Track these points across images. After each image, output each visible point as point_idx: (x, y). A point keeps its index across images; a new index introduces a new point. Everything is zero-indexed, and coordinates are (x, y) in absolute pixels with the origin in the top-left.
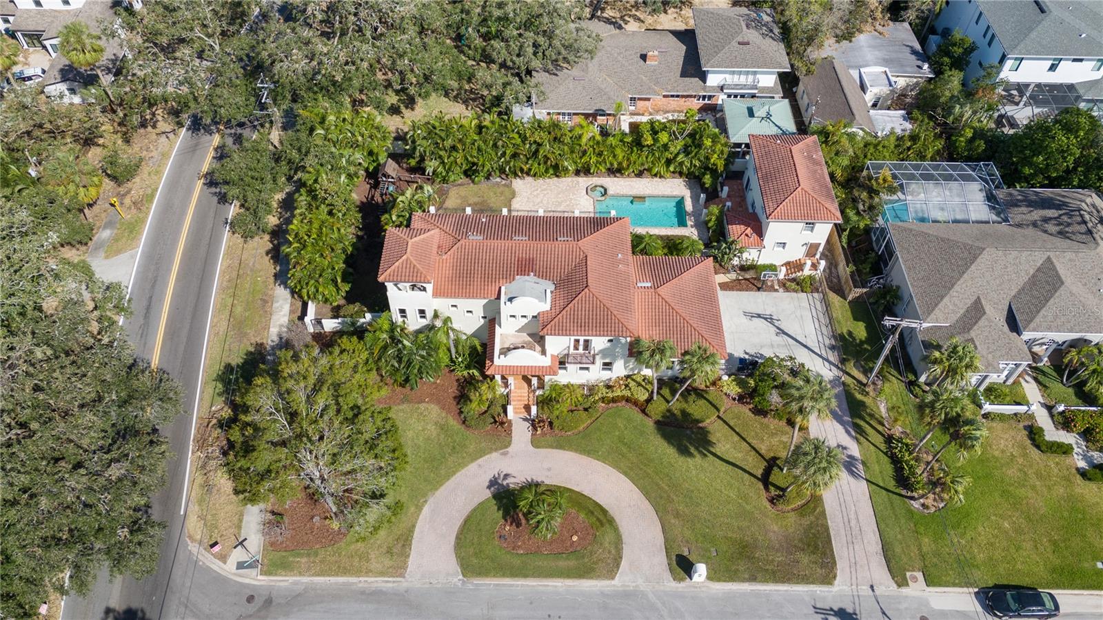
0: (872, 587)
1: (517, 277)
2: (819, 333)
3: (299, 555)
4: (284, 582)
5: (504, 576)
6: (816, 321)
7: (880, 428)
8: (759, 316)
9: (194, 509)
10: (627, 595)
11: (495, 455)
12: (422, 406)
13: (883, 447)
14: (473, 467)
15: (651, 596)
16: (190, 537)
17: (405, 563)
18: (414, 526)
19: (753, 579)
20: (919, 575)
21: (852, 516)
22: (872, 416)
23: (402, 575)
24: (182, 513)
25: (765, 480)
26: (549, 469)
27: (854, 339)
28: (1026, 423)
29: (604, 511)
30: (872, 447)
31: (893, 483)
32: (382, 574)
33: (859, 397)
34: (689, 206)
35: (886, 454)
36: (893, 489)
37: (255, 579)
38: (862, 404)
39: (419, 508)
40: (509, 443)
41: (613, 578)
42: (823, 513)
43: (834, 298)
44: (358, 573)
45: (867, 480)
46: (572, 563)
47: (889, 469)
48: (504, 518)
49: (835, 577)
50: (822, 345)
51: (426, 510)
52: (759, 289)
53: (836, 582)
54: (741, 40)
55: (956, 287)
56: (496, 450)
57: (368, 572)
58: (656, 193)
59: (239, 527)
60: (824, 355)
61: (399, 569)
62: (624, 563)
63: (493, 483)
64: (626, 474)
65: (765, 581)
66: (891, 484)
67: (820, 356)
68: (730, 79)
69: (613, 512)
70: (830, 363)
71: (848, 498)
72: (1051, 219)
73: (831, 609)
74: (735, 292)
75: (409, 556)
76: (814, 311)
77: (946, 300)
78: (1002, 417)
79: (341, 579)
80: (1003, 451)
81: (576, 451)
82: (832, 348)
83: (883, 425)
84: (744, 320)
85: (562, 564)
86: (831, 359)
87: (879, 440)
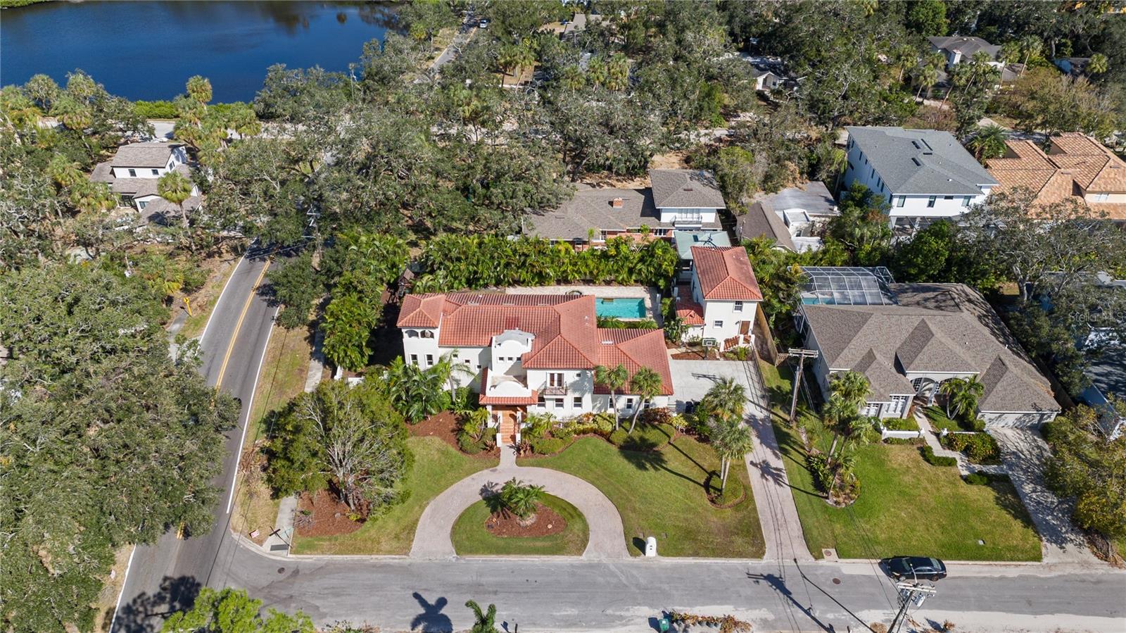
0: (795, 560)
1: (505, 331)
2: (752, 387)
3: (322, 540)
4: (309, 559)
5: (491, 553)
6: (750, 380)
7: (801, 451)
8: (705, 376)
9: (238, 510)
10: (591, 566)
11: (486, 471)
12: (427, 438)
13: (804, 463)
14: (467, 480)
15: (612, 567)
16: (234, 529)
17: (410, 545)
18: (417, 520)
19: (696, 554)
20: (833, 551)
21: (779, 511)
22: (795, 443)
23: (406, 554)
24: (228, 512)
25: (707, 486)
27: (781, 391)
28: (919, 445)
29: (575, 509)
30: (795, 464)
31: (812, 487)
32: (390, 552)
33: (785, 430)
34: (648, 304)
35: (806, 468)
36: (812, 492)
37: (287, 557)
38: (788, 435)
39: (422, 508)
40: (498, 464)
41: (581, 555)
42: (755, 509)
43: (764, 365)
44: (371, 552)
45: (790, 486)
46: (547, 544)
47: (808, 478)
48: (492, 512)
49: (764, 553)
50: (754, 396)
51: (428, 510)
52: (703, 358)
53: (765, 557)
54: (686, 188)
55: (853, 342)
56: (487, 468)
57: (379, 552)
58: (621, 296)
59: (274, 521)
60: (756, 401)
61: (405, 550)
62: (590, 544)
63: (484, 490)
64: (593, 483)
65: (706, 556)
66: (811, 489)
67: (753, 403)
68: (680, 217)
69: (582, 509)
70: (761, 407)
71: (775, 499)
72: (929, 299)
73: (762, 575)
74: (684, 361)
75: (412, 541)
76: (748, 373)
77: (846, 351)
78: (899, 442)
79: (356, 557)
80: (900, 465)
81: (552, 468)
82: (763, 397)
83: (804, 449)
84: (693, 379)
85: (539, 544)
86: (762, 404)
87: (801, 459)
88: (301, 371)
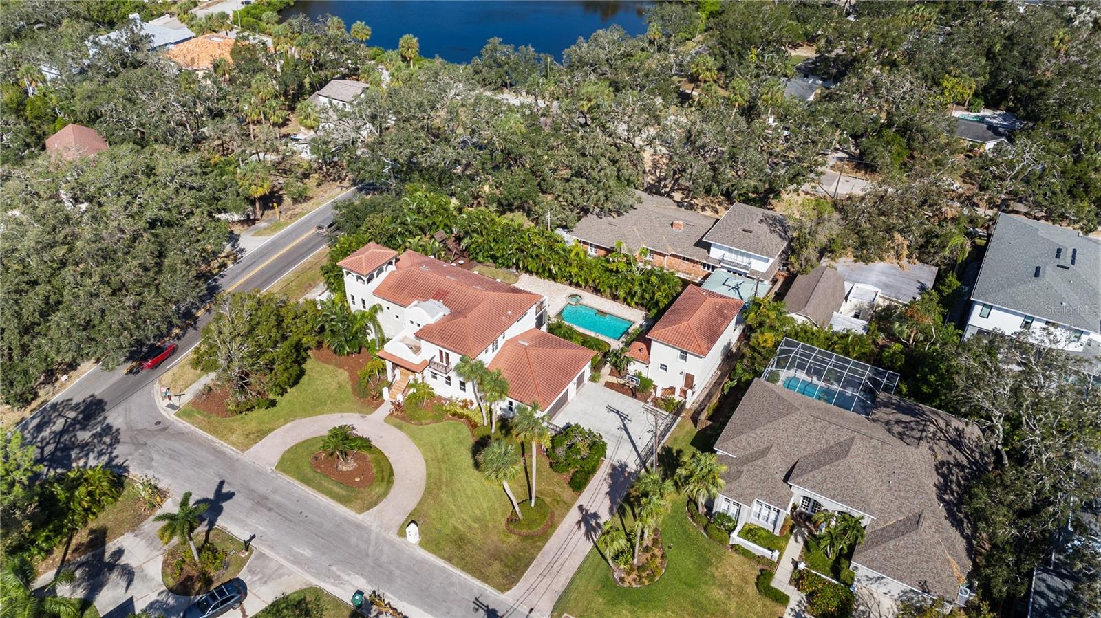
0: (532, 610)
1: (430, 300)
5: (297, 479)
8: (617, 412)
9: (175, 369)
10: (359, 526)
11: (357, 415)
12: (340, 371)
15: (373, 537)
16: (160, 381)
17: (251, 445)
18: (274, 429)
19: (449, 559)
23: (243, 451)
24: (168, 367)
26: (381, 437)
27: (678, 456)
28: (765, 567)
29: (391, 474)
32: (233, 444)
34: (633, 328)
36: (609, 559)
37: (171, 416)
39: (286, 422)
40: (371, 413)
41: (359, 513)
42: (540, 548)
44: (222, 437)
45: (595, 544)
46: (342, 492)
49: (508, 589)
50: (647, 448)
51: (289, 425)
52: (634, 396)
53: (507, 593)
54: (747, 228)
55: (758, 430)
56: (359, 412)
57: (226, 440)
58: (617, 313)
59: (187, 387)
60: (643, 454)
61: (244, 448)
62: (375, 509)
64: (426, 461)
65: (457, 565)
67: (639, 455)
68: (729, 256)
69: (397, 478)
70: (642, 461)
73: (487, 607)
74: (613, 391)
75: (256, 443)
77: (743, 437)
78: (746, 553)
79: (210, 437)
81: (407, 435)
85: (336, 489)
86: (646, 459)
88: (310, 285)
